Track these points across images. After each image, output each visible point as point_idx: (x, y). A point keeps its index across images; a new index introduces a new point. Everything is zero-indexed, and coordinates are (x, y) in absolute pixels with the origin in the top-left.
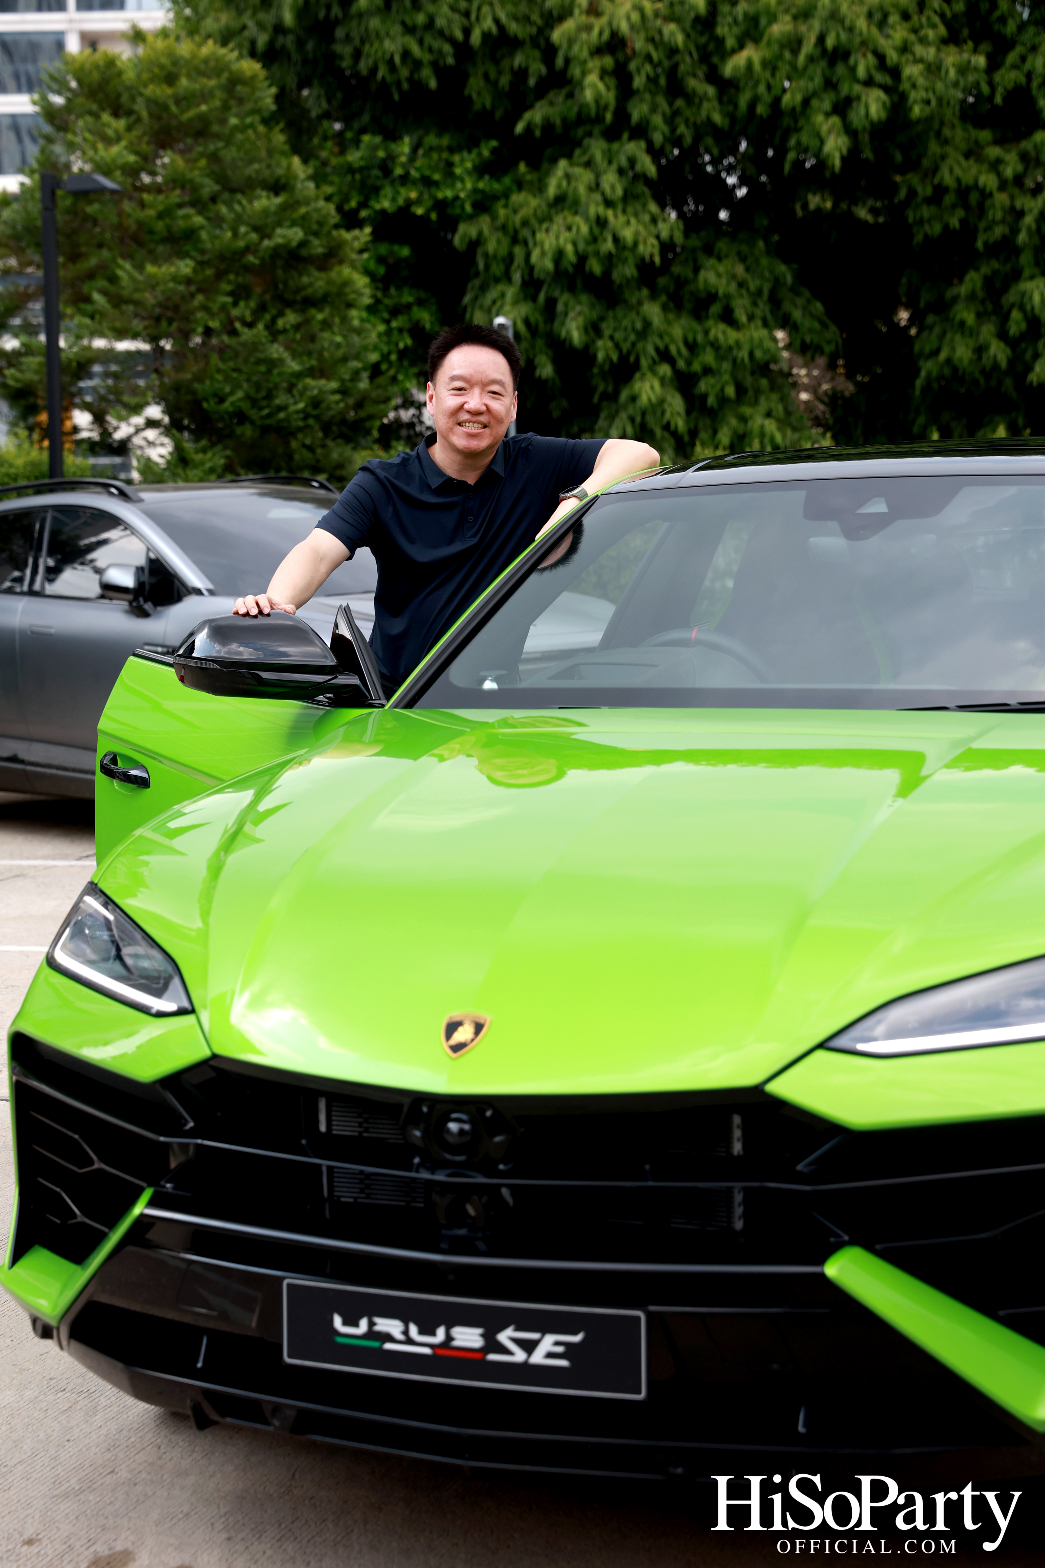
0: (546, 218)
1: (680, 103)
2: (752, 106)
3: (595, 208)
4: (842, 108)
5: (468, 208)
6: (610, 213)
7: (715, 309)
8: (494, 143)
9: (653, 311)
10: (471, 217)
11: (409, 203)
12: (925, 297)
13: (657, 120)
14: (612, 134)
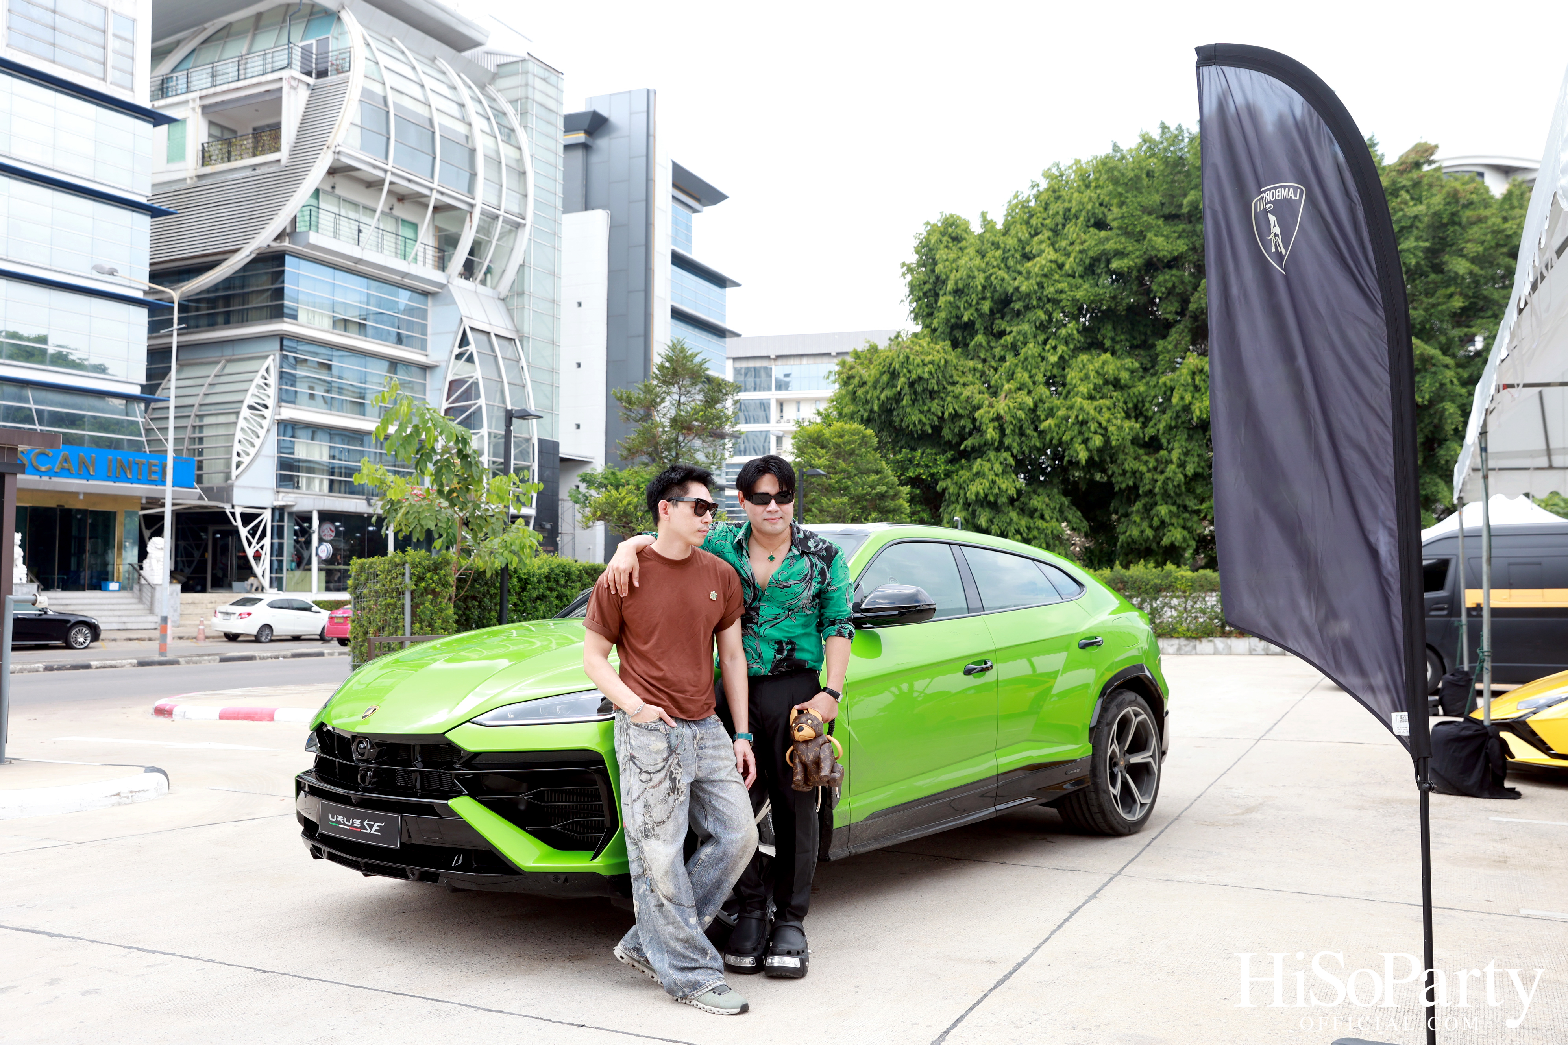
0: (972, 480)
1: (1023, 438)
2: (1051, 441)
3: (991, 476)
4: (1085, 441)
5: (942, 476)
6: (997, 479)
7: (1037, 515)
8: (952, 452)
9: (1014, 515)
10: (943, 480)
11: (920, 474)
12: (1121, 511)
13: (1015, 445)
14: (998, 450)
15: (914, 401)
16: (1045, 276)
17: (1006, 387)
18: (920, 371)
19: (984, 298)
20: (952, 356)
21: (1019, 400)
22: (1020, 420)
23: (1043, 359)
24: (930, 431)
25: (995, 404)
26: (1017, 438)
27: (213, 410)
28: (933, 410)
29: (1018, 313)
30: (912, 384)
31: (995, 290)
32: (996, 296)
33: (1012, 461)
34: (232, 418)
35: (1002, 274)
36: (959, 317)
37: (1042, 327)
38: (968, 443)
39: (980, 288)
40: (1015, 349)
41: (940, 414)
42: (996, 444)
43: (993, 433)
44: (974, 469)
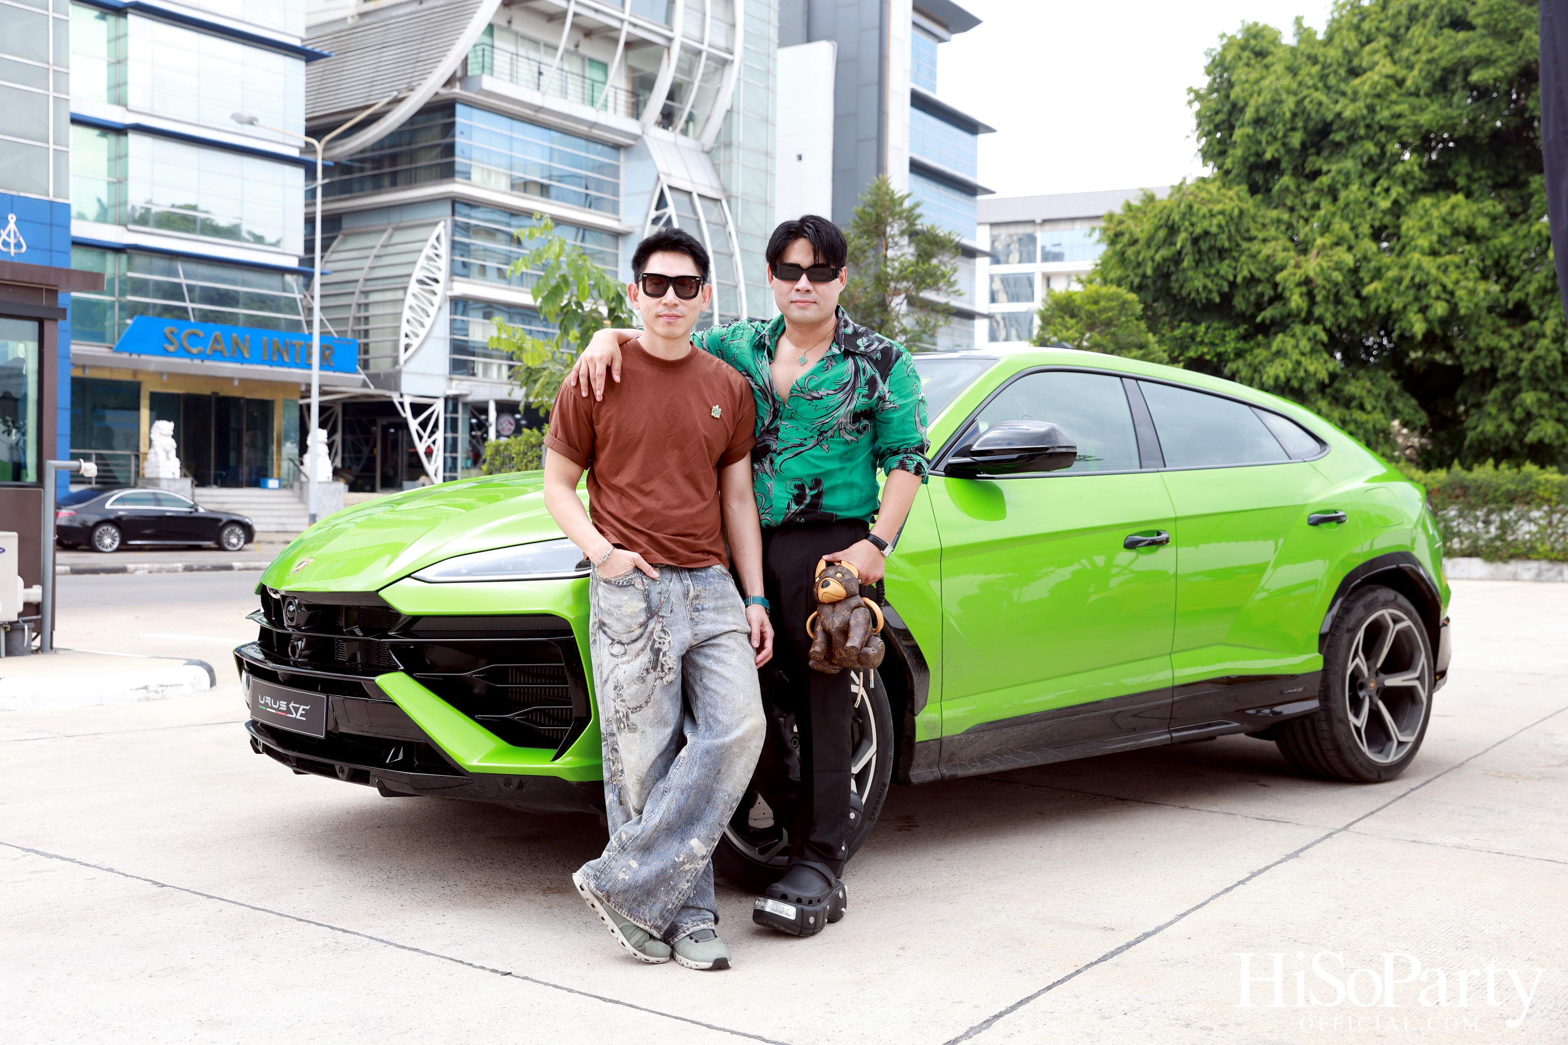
0: (1271, 361)
1: (1340, 307)
2: (1377, 309)
3: (1295, 356)
4: (1424, 310)
5: (1232, 356)
6: (1303, 359)
7: (1355, 403)
8: (1246, 326)
10: (1234, 360)
11: (1203, 354)
12: (1471, 400)
13: (1328, 316)
14: (1306, 322)
15: (1198, 263)
16: (1378, 96)
17: (1319, 241)
18: (1206, 224)
19: (1294, 129)
20: (1250, 204)
21: (1335, 258)
22: (1336, 284)
23: (1371, 205)
24: (1218, 300)
25: (1304, 264)
26: (1331, 307)
27: (379, 285)
28: (1222, 272)
29: (1338, 145)
30: (1195, 241)
31: (1309, 117)
32: (1311, 125)
33: (1323, 337)
34: (399, 294)
35: (1320, 96)
36: (1259, 155)
37: (1371, 163)
38: (1268, 314)
39: (1288, 115)
40: (1333, 193)
41: (1231, 278)
42: (1303, 314)
43: (1300, 301)
44: (1274, 348)
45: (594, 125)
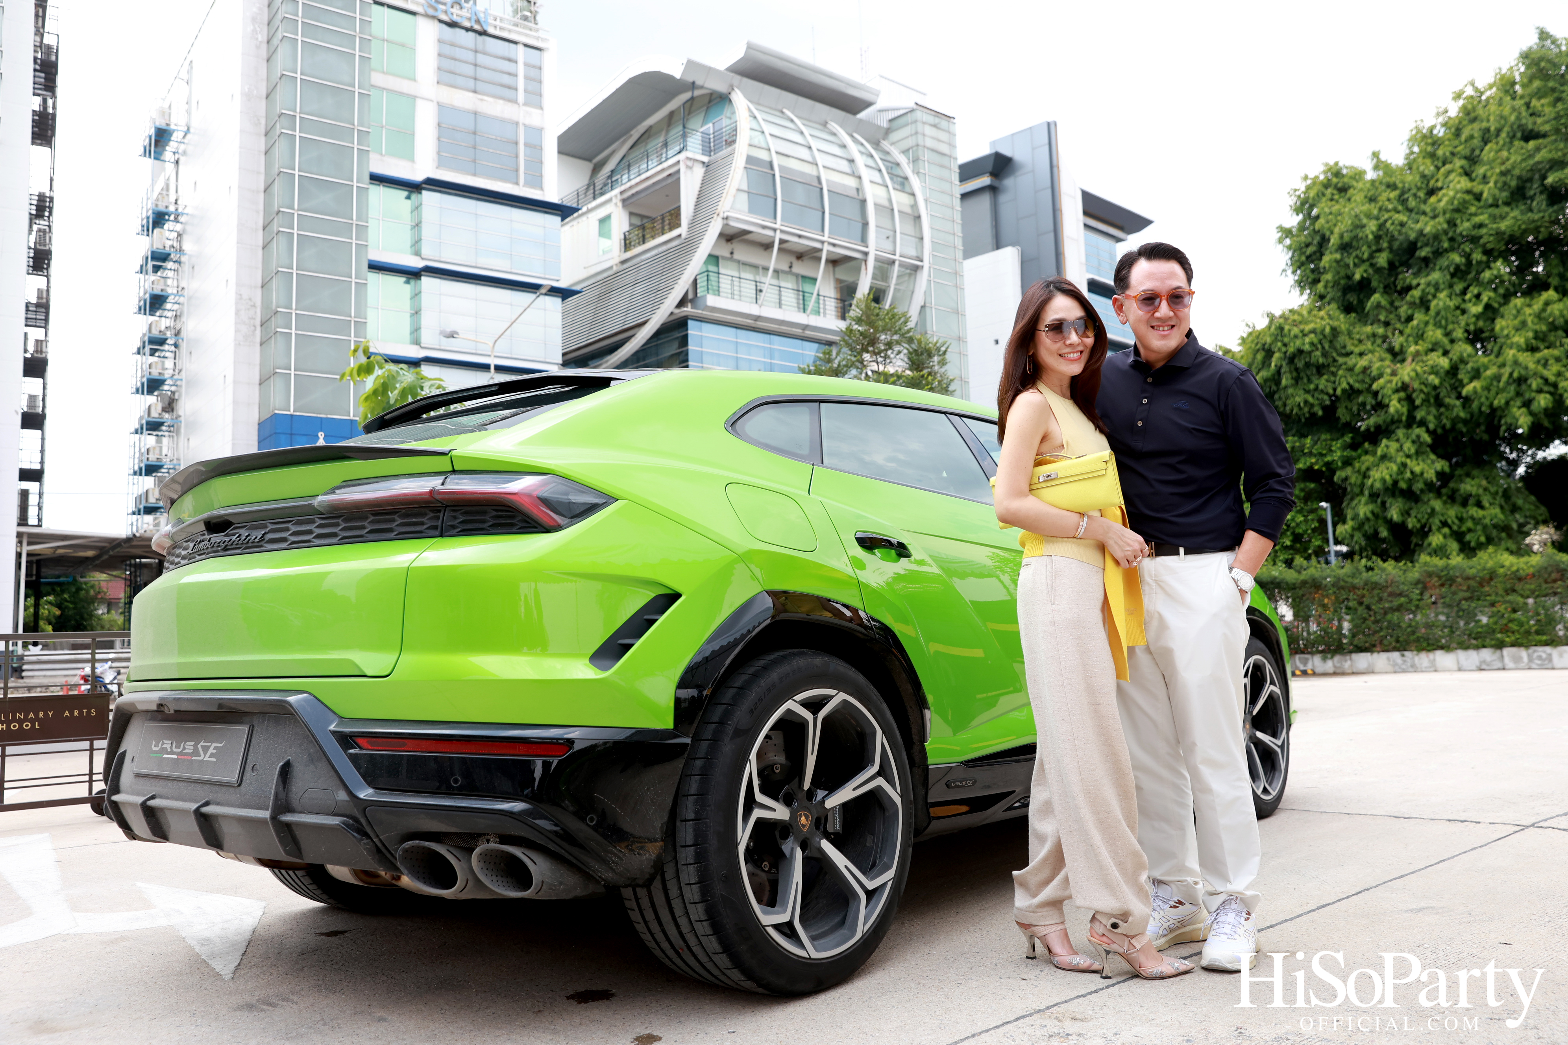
15: (1297, 380)
16: (1457, 210)
17: (1412, 349)
18: (1298, 343)
19: (1380, 250)
20: (1342, 321)
21: (1430, 363)
22: (1435, 388)
23: (1464, 312)
24: (1320, 413)
25: (1400, 371)
26: (1433, 410)
28: (1321, 387)
29: (1426, 261)
30: (1291, 360)
31: (1393, 239)
32: (1396, 245)
33: (1427, 438)
35: (1403, 217)
36: (1349, 277)
37: (1458, 273)
38: (1371, 422)
39: (1371, 237)
40: (1424, 304)
41: (1331, 392)
42: (1404, 418)
43: (1398, 406)
44: (1379, 452)
45: (806, 327)
